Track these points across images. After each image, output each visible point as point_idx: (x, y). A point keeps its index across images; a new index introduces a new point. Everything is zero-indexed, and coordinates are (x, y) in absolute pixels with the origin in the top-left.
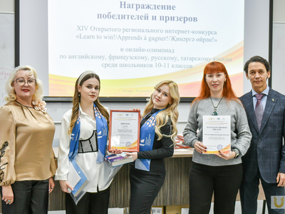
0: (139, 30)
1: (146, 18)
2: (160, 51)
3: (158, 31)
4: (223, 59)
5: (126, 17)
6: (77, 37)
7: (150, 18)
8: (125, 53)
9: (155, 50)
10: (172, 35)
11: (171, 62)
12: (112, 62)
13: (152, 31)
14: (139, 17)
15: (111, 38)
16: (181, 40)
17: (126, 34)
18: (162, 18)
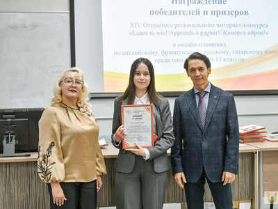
0: (191, 26)
1: (198, 13)
2: (211, 45)
3: (209, 26)
5: (178, 13)
6: (131, 34)
7: (202, 13)
8: (177, 49)
9: (207, 45)
10: (224, 29)
11: (223, 56)
12: (165, 57)
13: (204, 26)
14: (191, 13)
15: (163, 33)
16: (233, 33)
17: (178, 30)
18: (213, 13)
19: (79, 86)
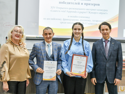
0: (76, 9)
2: (84, 17)
3: (83, 9)
4: (110, 21)
5: (71, 3)
9: (82, 17)
10: (89, 11)
16: (93, 13)
18: (85, 4)
19: (21, 35)
